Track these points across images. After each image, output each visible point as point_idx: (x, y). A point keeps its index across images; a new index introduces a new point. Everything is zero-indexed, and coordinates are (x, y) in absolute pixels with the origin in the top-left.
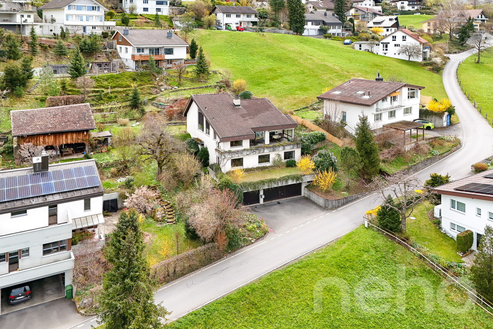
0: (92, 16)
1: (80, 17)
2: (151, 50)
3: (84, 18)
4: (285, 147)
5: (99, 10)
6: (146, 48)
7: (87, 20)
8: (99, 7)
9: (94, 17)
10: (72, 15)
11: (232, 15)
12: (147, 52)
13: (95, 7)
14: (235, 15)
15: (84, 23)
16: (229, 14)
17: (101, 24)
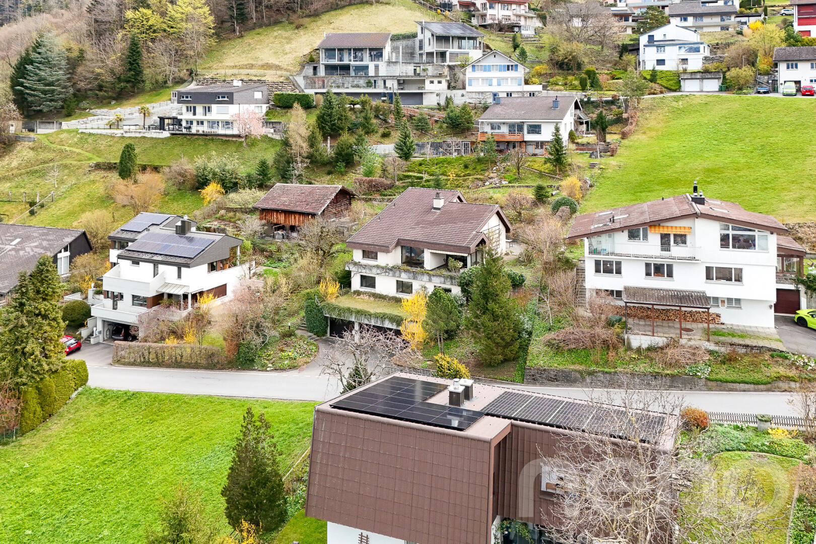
0: (507, 79)
1: (489, 81)
2: (512, 126)
3: (495, 82)
4: (432, 278)
5: (516, 70)
6: (504, 123)
7: (499, 85)
8: (517, 66)
9: (509, 79)
10: (477, 79)
11: (800, 65)
12: (505, 130)
13: (512, 66)
14: (808, 65)
15: (495, 89)
16: (794, 63)
17: (519, 89)
